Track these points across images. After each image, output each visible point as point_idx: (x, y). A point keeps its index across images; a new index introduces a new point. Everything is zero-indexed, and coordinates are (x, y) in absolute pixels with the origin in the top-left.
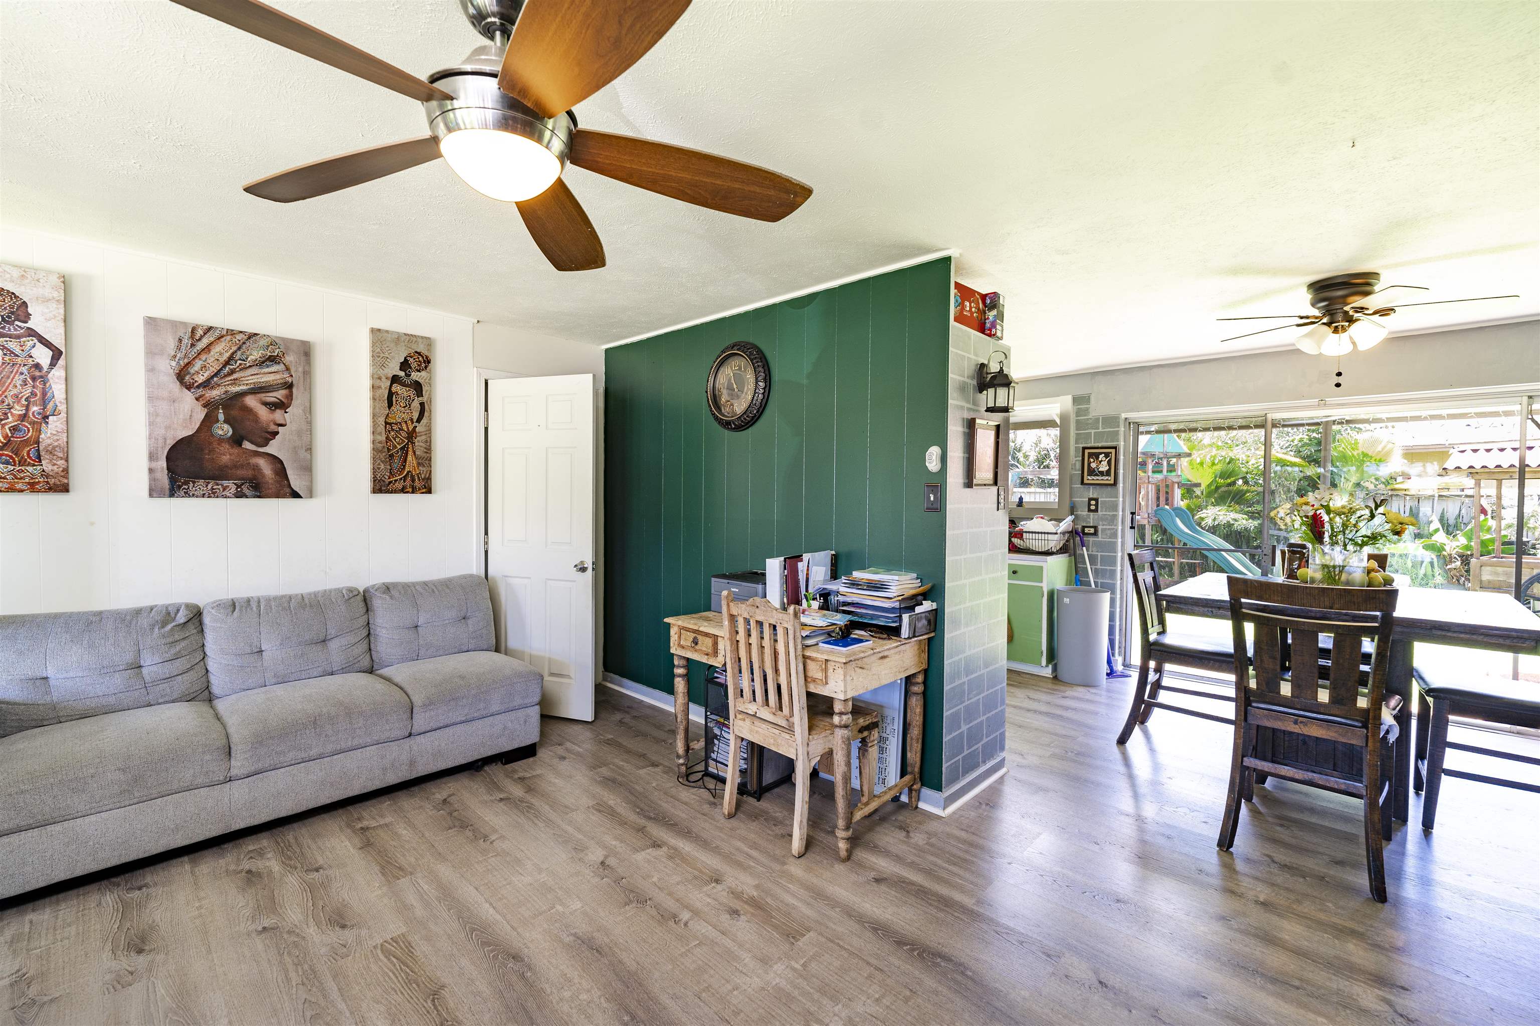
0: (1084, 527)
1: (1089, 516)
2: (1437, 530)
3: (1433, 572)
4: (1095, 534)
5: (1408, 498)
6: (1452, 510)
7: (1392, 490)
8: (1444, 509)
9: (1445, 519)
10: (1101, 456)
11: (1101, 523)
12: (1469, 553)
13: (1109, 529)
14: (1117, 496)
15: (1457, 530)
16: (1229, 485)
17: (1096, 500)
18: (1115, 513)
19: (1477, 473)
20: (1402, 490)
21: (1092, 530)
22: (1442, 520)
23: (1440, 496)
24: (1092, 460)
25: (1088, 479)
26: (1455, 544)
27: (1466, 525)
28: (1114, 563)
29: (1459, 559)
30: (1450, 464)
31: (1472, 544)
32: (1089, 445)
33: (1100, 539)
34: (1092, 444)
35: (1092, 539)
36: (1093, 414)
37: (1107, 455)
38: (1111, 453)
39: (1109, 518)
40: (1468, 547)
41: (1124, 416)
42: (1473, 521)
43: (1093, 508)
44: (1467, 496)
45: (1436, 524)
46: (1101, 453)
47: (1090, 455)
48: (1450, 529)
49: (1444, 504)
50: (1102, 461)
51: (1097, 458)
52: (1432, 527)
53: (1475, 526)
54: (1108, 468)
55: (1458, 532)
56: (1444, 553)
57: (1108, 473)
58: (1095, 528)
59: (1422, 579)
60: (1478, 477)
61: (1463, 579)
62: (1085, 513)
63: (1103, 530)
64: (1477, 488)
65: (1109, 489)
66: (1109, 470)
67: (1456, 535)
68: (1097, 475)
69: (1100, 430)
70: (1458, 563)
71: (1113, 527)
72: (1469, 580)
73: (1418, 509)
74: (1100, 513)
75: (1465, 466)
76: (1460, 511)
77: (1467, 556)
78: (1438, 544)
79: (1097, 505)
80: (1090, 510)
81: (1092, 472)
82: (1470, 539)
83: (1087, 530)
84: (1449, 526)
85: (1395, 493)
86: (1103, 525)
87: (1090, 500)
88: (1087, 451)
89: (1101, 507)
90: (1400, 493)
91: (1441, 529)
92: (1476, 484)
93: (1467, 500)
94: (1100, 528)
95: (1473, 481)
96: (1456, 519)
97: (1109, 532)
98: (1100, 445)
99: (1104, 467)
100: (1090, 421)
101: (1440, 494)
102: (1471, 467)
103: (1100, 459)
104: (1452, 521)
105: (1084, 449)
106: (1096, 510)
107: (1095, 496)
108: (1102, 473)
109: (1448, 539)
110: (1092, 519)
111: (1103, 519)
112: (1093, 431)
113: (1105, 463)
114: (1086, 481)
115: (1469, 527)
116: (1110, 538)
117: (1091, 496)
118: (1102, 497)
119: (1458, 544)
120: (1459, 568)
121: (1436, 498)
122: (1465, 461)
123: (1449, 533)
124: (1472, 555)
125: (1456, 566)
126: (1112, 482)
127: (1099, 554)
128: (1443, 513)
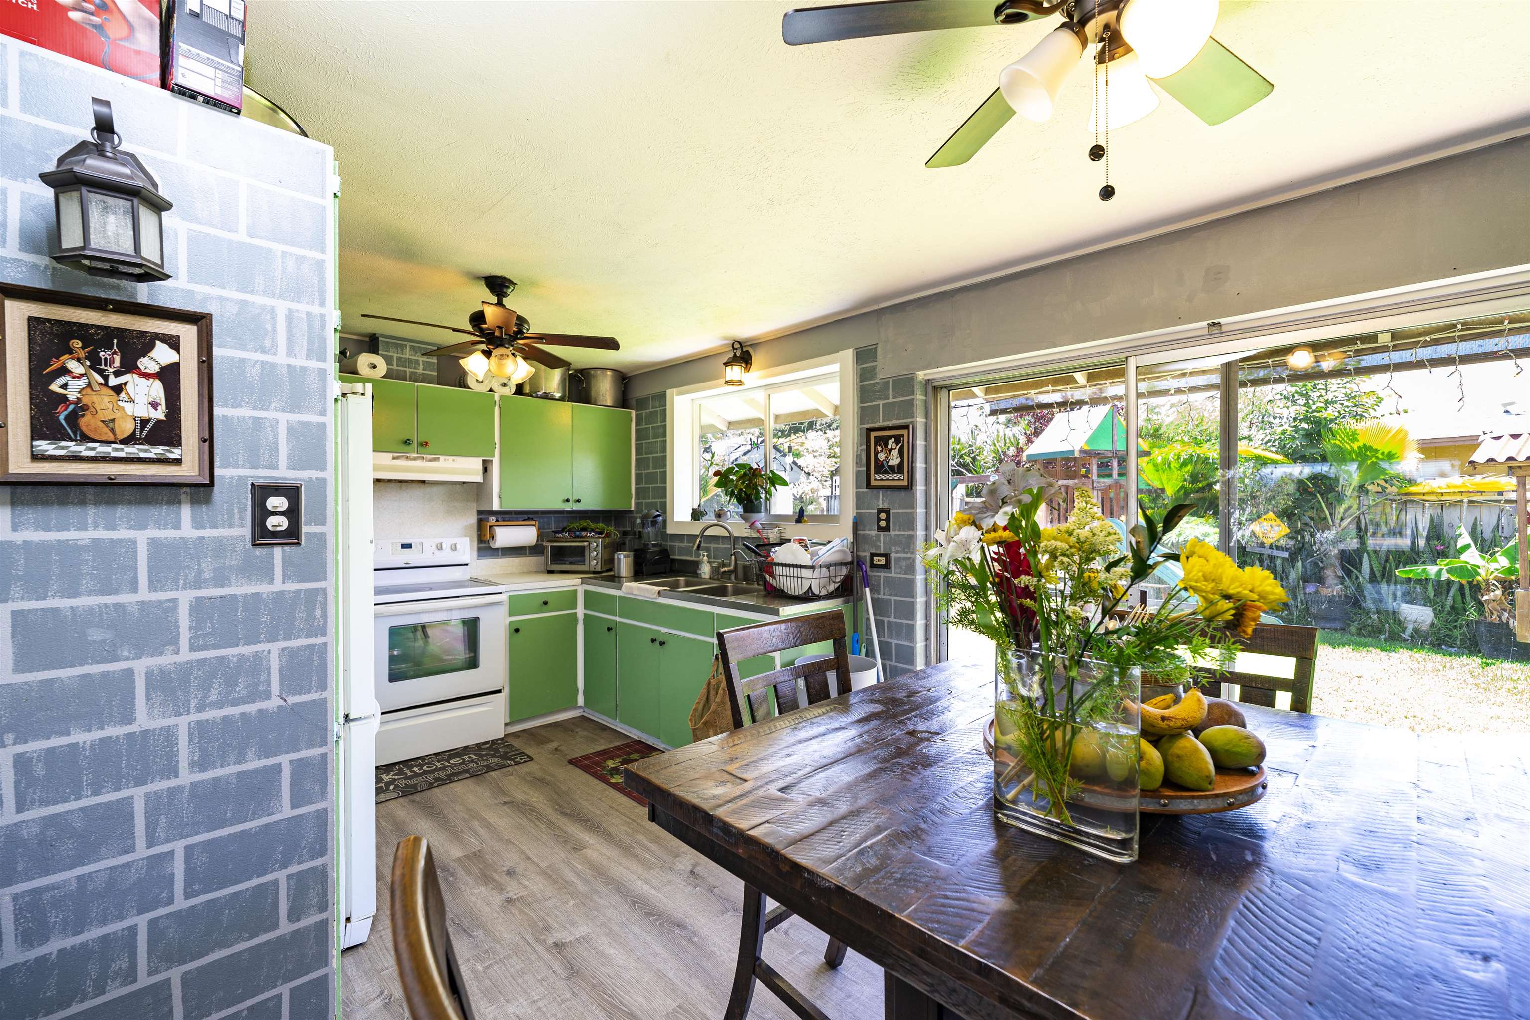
0: (873, 555)
1: (878, 537)
2: (1467, 547)
3: (1464, 603)
4: (887, 566)
5: (1427, 504)
6: (1488, 519)
7: (1406, 494)
8: (1476, 519)
9: (1479, 529)
10: (891, 442)
11: (893, 548)
12: (1513, 578)
13: (905, 559)
14: (913, 505)
15: (1496, 546)
16: (1202, 489)
17: (887, 512)
18: (911, 533)
19: (1520, 467)
20: (1419, 494)
21: (882, 561)
22: (1473, 533)
23: (1470, 501)
24: (879, 448)
25: (877, 479)
26: (1493, 566)
27: (1508, 539)
28: (911, 615)
29: (1500, 586)
30: (1479, 456)
31: (1517, 566)
32: (877, 425)
33: (893, 575)
34: (881, 424)
35: (882, 574)
36: (881, 375)
37: (898, 439)
38: (903, 436)
39: (904, 540)
40: (1510, 571)
41: (921, 375)
42: (1517, 535)
43: (883, 524)
44: (1507, 501)
45: (1465, 539)
46: (890, 437)
47: (878, 440)
48: (1486, 546)
49: (1476, 512)
50: (892, 449)
51: (886, 445)
52: (1460, 543)
53: (1520, 541)
54: (899, 460)
55: (1496, 549)
56: (1478, 578)
57: (900, 469)
58: (886, 556)
59: (1449, 613)
60: (1521, 473)
61: (1506, 614)
62: (874, 533)
63: (898, 560)
64: (1521, 489)
65: (903, 494)
66: (902, 462)
67: (1495, 553)
68: (886, 472)
69: (891, 400)
70: (1499, 592)
71: (909, 555)
72: (1514, 617)
73: (1441, 518)
74: (892, 532)
75: (1501, 459)
76: (1499, 520)
77: (1510, 582)
78: (1469, 567)
79: (887, 520)
80: (880, 529)
81: (881, 468)
82: (1513, 560)
83: (876, 560)
84: (1483, 540)
85: (1409, 498)
86: (897, 552)
87: (880, 511)
88: (873, 435)
89: (895, 524)
90: (1416, 498)
91: (1472, 545)
92: (1518, 483)
93: (1508, 506)
94: (893, 556)
95: (1513, 480)
96: (1493, 531)
97: (904, 563)
98: (890, 423)
99: (894, 460)
100: (877, 388)
101: (1471, 499)
102: (1510, 459)
103: (889, 447)
104: (1488, 535)
105: (869, 430)
106: (887, 529)
107: (885, 506)
108: (892, 468)
109: (1484, 558)
110: (882, 542)
111: (896, 541)
112: (881, 403)
113: (895, 453)
114: (873, 483)
115: (1510, 544)
116: (905, 573)
117: (881, 506)
118: (894, 508)
119: (1496, 566)
120: (1500, 599)
121: (1465, 505)
122: (1501, 451)
123: (1486, 549)
124: (1517, 581)
125: (1496, 596)
126: (905, 483)
127: (893, 598)
128: (1475, 524)
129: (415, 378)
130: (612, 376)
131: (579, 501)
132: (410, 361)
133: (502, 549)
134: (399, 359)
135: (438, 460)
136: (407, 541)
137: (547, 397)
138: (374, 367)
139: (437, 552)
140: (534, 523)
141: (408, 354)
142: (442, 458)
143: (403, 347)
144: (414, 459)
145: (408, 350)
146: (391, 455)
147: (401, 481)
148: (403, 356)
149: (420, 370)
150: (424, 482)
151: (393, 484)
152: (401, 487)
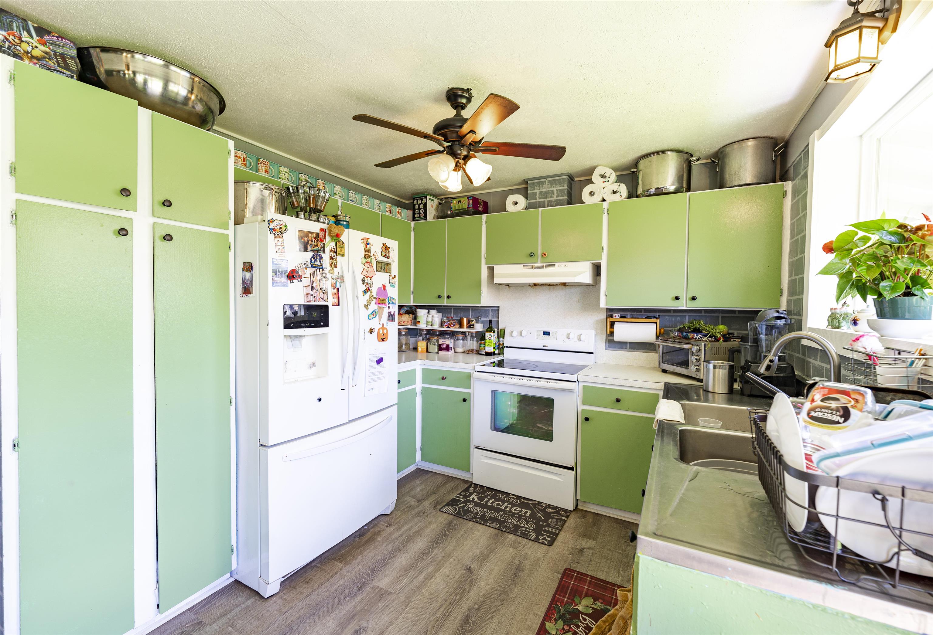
129: (551, 204)
130: (757, 147)
131: (694, 299)
132: (548, 192)
133: (631, 343)
134: (541, 193)
135: (554, 267)
136: (547, 330)
137: (660, 192)
138: (516, 203)
139: (567, 340)
140: (655, 321)
141: (547, 188)
142: (557, 264)
143: (543, 183)
144: (538, 267)
145: (546, 185)
146: (522, 266)
147: (549, 285)
148: (543, 190)
149: (555, 198)
150: (564, 284)
151: (544, 287)
152: (550, 289)
